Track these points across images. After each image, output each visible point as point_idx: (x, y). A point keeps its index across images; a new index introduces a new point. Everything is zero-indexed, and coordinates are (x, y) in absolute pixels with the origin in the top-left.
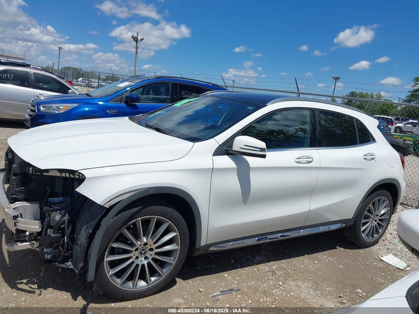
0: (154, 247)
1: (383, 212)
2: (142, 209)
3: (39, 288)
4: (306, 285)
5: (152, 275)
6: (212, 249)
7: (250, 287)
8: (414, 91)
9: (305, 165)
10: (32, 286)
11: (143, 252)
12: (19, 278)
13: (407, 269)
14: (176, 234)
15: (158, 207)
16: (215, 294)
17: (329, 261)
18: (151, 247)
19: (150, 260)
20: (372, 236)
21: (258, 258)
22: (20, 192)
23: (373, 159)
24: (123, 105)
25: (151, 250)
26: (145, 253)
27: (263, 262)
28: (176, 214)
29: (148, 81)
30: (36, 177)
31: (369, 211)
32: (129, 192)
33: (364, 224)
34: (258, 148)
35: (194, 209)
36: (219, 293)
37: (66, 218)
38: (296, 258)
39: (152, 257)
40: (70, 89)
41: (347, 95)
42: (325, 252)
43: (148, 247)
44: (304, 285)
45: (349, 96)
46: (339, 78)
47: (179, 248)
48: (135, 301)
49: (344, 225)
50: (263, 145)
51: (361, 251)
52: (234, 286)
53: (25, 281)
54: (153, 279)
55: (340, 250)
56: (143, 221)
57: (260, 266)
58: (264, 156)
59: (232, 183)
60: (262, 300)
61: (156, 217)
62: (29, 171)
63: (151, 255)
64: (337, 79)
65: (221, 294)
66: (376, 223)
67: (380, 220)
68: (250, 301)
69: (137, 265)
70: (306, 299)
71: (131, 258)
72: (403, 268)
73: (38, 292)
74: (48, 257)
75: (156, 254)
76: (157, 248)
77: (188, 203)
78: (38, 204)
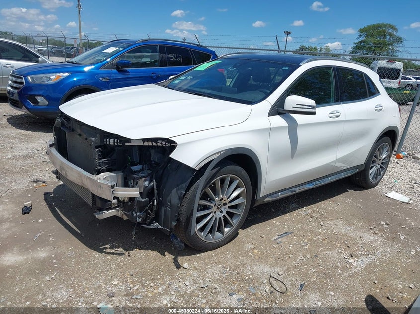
0: (227, 202)
1: (384, 157)
2: (221, 169)
3: (126, 250)
4: (341, 223)
5: (226, 227)
6: (267, 200)
7: (299, 230)
8: (358, 43)
9: (335, 119)
10: (119, 249)
11: (219, 207)
12: (101, 244)
13: (410, 202)
14: (243, 189)
15: (231, 166)
16: (275, 238)
17: (349, 202)
18: (225, 202)
19: (224, 213)
20: (376, 178)
21: (292, 206)
22: (105, 163)
23: (381, 110)
24: (115, 71)
25: (225, 204)
26: (220, 207)
27: (298, 208)
28: (243, 172)
29: (135, 45)
30: (118, 148)
31: (375, 156)
32: (215, 154)
33: (372, 167)
34: (309, 106)
35: (257, 165)
36: (277, 237)
37: (154, 183)
38: (322, 202)
39: (226, 210)
40: (40, 57)
41: (297, 50)
42: (342, 195)
43: (223, 202)
44: (340, 223)
45: (299, 50)
46: (290, 33)
47: (245, 201)
48: (214, 250)
49: (358, 170)
50: (312, 102)
51: (369, 191)
52: (286, 230)
53: (108, 246)
54: (226, 230)
55: (351, 192)
56: (221, 179)
57: (297, 211)
58: (314, 113)
59: (284, 139)
60: (314, 238)
61: (230, 175)
62: (109, 142)
63: (225, 209)
64: (288, 33)
65: (280, 237)
66: (379, 166)
67: (382, 163)
68: (306, 240)
69: (216, 219)
70: (347, 233)
71: (212, 212)
72: (407, 202)
73: (126, 253)
74: (139, 220)
75: (229, 207)
76: (229, 202)
77: (253, 161)
78: (122, 173)
